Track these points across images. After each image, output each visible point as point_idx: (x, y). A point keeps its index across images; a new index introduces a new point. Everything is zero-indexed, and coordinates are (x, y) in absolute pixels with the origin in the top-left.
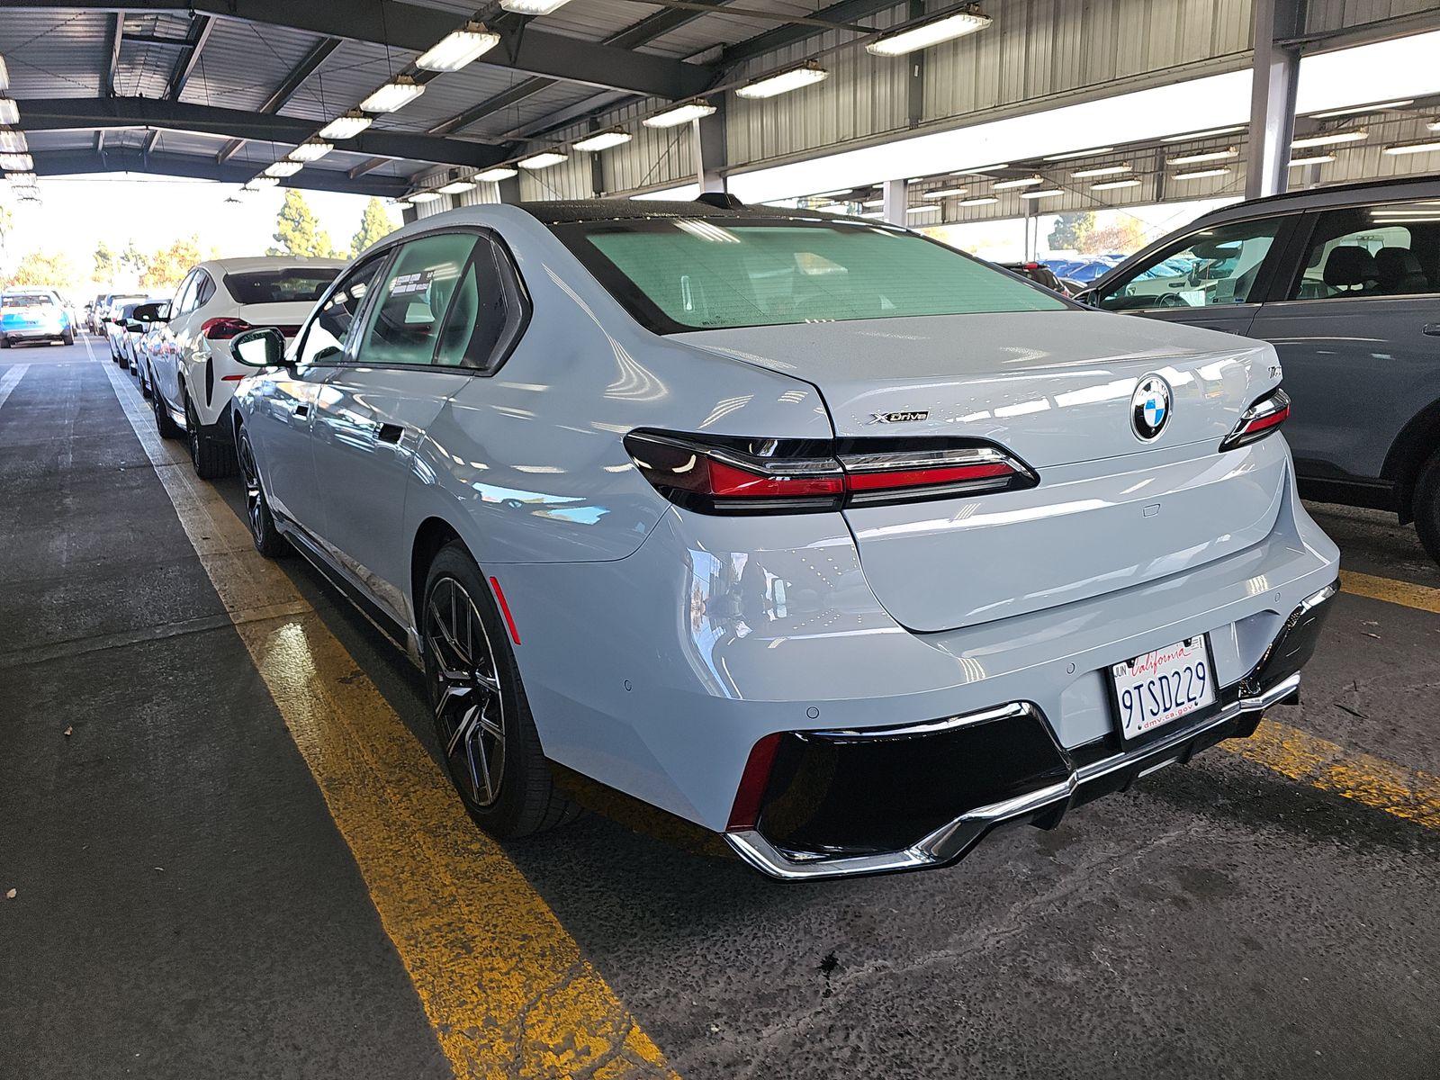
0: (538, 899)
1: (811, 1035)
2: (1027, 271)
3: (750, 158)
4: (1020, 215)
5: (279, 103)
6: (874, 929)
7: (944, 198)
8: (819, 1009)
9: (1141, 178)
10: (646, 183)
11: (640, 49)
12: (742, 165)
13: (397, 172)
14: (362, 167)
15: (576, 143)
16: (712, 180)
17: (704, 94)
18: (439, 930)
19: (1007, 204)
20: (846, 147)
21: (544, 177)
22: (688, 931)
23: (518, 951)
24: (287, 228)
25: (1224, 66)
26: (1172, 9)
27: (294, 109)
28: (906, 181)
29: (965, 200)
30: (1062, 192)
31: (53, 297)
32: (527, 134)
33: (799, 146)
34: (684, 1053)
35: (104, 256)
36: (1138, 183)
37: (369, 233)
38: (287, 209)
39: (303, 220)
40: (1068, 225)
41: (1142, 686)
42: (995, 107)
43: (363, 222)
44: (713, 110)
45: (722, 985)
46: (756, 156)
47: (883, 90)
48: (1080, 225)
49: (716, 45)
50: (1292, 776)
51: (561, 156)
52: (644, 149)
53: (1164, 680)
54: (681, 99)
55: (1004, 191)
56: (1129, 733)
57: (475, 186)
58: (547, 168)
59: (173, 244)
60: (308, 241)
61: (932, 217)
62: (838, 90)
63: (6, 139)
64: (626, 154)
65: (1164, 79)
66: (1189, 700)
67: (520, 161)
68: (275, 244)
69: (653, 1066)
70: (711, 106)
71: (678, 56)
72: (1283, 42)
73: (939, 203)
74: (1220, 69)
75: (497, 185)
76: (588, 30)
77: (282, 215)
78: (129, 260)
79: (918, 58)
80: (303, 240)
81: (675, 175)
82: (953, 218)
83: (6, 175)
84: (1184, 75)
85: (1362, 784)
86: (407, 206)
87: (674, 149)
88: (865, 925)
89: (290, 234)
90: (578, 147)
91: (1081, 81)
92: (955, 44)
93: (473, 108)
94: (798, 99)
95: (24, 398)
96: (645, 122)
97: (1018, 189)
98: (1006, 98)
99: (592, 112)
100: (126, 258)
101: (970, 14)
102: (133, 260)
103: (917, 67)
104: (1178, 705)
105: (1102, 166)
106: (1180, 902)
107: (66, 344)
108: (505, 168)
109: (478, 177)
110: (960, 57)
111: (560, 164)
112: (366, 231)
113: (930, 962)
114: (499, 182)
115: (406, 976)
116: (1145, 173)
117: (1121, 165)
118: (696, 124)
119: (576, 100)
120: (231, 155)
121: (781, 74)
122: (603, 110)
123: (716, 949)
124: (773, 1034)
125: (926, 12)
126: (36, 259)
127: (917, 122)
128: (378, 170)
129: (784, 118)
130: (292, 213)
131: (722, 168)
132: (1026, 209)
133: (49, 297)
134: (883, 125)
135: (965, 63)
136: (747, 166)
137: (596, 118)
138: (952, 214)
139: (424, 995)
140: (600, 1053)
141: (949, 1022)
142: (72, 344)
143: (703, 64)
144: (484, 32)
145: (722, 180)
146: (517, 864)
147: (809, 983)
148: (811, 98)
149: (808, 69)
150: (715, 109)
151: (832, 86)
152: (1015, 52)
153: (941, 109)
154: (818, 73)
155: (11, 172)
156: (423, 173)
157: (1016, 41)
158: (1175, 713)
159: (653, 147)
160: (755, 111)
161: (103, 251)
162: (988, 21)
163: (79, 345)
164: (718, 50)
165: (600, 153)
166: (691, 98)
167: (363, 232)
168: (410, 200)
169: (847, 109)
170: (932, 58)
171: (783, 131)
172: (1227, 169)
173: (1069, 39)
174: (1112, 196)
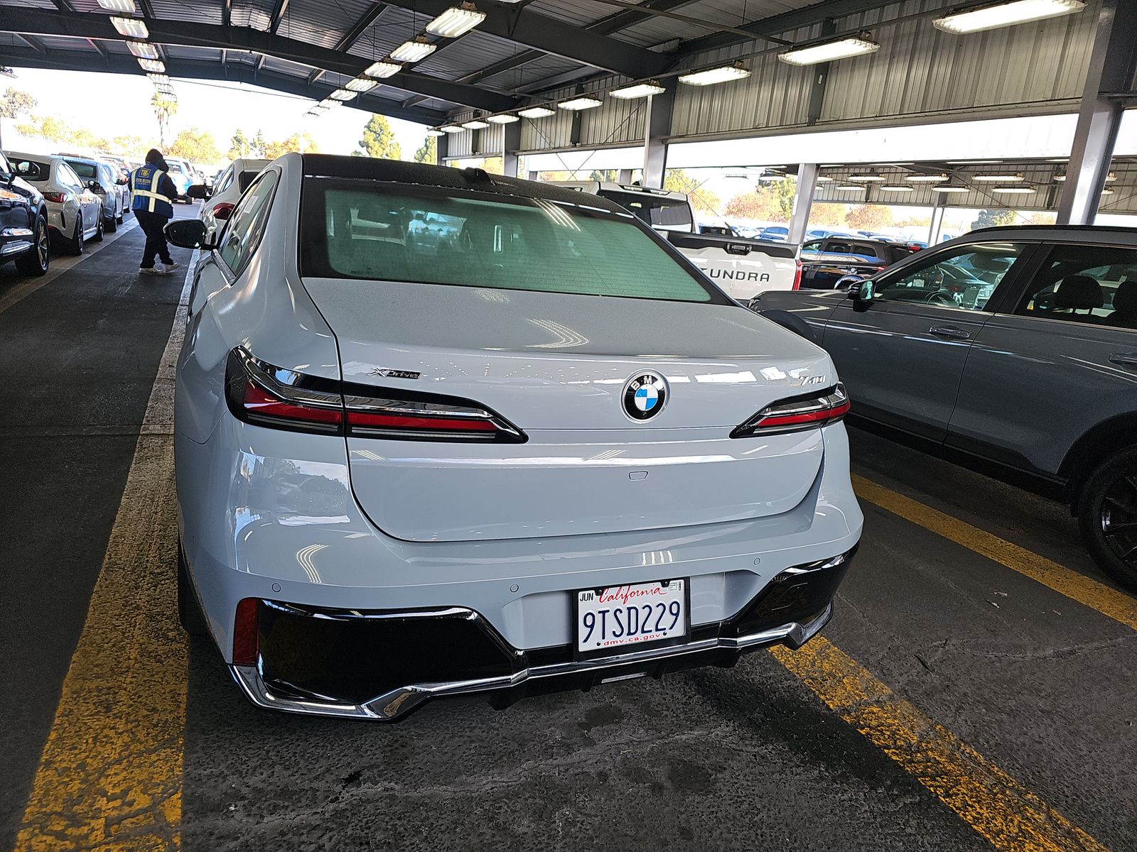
0: (185, 683)
1: (297, 830)
2: (912, 252)
3: (687, 131)
4: (930, 204)
5: (348, 45)
6: (407, 758)
7: (870, 182)
8: (319, 810)
9: (1037, 187)
10: (610, 140)
11: (613, 35)
12: (682, 136)
13: (437, 107)
14: (412, 100)
15: (560, 102)
16: (656, 145)
17: (657, 77)
18: (99, 691)
19: (921, 194)
20: (758, 133)
21: (539, 125)
22: (271, 730)
23: (140, 719)
24: (370, 138)
25: (1059, 108)
26: (1026, 54)
27: (358, 50)
28: (818, 165)
29: (887, 186)
30: (968, 191)
31: (183, 167)
32: (527, 91)
33: (724, 127)
34: (197, 821)
35: (239, 141)
36: (1033, 191)
37: (429, 150)
38: (372, 123)
39: (383, 134)
40: (991, 217)
41: (608, 611)
42: (876, 117)
43: (426, 140)
44: (663, 90)
45: (264, 776)
46: (692, 131)
47: (794, 92)
48: (1001, 218)
49: (674, 39)
50: (831, 706)
51: (550, 111)
52: (613, 114)
53: (633, 611)
54: (640, 78)
55: (920, 183)
56: (583, 647)
57: (488, 125)
58: (542, 118)
59: (284, 140)
60: (384, 149)
61: (858, 195)
62: (760, 87)
63: (143, 49)
64: (599, 115)
65: (1009, 112)
66: (657, 630)
67: (520, 111)
68: (359, 149)
69: (168, 825)
70: (662, 87)
71: (646, 44)
72: (1107, 95)
73: (865, 186)
74: (1055, 111)
75: (504, 126)
76: (577, 17)
77: (368, 127)
78: (256, 147)
79: (824, 69)
80: (380, 149)
81: (632, 137)
82: (875, 199)
83: (147, 74)
84: (1025, 111)
85: (883, 725)
86: (441, 134)
87: (634, 116)
88: (403, 754)
89: (371, 142)
90: (562, 105)
91: (946, 104)
92: (853, 61)
93: (491, 65)
94: (730, 89)
95: (130, 239)
96: (610, 93)
97: (932, 183)
98: (886, 111)
99: (580, 79)
100: (254, 144)
101: (860, 39)
102: (259, 146)
103: (821, 76)
104: (643, 632)
105: (998, 174)
106: (657, 788)
107: (186, 203)
108: (510, 115)
109: (490, 119)
110: (856, 73)
111: (547, 117)
112: (427, 148)
113: (428, 793)
114: (506, 124)
115: (53, 718)
116: (1040, 184)
117: (1015, 175)
118: (650, 99)
119: (568, 69)
120: (316, 79)
121: (714, 69)
122: (588, 79)
123: (280, 748)
124: (272, 821)
125: (836, 31)
126: (187, 136)
127: (814, 120)
128: (422, 103)
129: (717, 104)
130: (375, 127)
131: (665, 137)
132: (936, 199)
133: (180, 167)
134: (790, 120)
135: (859, 79)
136: (684, 138)
137: (582, 85)
138: (875, 195)
139: (53, 735)
140: (139, 807)
141: (405, 842)
142: (191, 204)
143: (664, 53)
144: (474, 11)
145: (664, 146)
146: (192, 653)
147: (327, 789)
148: (739, 90)
149: (734, 67)
150: (664, 89)
151: (757, 83)
152: (898, 75)
153: (835, 112)
154: (742, 71)
155: (151, 72)
156: (457, 111)
157: (901, 65)
158: (641, 638)
159: (619, 113)
160: (697, 95)
161: (238, 138)
162: (877, 47)
163: (196, 205)
164: (676, 43)
165: (581, 112)
166: (647, 79)
167: (425, 149)
168: (442, 129)
169: (764, 102)
170: (835, 71)
171: (715, 113)
172: (1111, 190)
173: (942, 69)
174: (1010, 199)
